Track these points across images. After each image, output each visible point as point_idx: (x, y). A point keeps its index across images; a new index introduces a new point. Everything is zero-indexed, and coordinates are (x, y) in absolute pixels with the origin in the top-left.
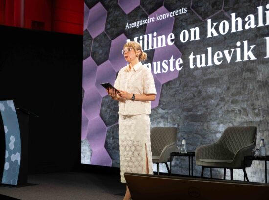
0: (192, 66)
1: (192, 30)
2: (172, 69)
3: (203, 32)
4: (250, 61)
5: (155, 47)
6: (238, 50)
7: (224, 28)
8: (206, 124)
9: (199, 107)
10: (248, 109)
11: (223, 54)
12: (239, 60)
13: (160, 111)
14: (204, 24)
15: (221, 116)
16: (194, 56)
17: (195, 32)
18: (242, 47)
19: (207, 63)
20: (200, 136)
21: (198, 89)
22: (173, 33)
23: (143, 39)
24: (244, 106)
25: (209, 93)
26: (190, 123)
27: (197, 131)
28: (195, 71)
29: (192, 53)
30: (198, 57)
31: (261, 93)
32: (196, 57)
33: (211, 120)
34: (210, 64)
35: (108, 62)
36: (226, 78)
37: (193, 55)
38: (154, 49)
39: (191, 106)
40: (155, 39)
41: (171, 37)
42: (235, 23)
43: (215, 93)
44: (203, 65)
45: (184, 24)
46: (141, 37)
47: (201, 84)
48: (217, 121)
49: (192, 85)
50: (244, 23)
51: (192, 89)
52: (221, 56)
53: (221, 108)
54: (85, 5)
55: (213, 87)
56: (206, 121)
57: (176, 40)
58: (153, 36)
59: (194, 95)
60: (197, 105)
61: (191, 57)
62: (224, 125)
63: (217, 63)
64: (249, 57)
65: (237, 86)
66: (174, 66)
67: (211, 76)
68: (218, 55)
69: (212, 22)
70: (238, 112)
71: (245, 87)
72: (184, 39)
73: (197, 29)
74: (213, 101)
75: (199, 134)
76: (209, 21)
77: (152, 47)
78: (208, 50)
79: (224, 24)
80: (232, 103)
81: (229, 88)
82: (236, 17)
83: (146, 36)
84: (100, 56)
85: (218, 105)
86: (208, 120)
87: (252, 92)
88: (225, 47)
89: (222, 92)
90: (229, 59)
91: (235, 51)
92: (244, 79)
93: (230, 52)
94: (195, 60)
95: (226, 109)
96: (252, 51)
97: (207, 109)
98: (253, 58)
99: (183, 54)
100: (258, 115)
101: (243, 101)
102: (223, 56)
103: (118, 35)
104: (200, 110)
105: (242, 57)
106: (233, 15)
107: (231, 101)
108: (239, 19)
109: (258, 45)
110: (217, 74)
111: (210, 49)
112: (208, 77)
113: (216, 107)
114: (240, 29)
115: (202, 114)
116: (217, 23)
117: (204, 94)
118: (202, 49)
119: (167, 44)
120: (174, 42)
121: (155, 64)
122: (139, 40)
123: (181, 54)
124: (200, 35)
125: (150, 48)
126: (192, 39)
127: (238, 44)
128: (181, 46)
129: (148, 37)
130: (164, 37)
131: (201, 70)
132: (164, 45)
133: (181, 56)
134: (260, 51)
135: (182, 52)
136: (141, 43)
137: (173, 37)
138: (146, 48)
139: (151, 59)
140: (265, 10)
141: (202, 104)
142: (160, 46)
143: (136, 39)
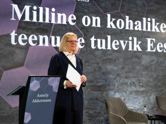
0: (93, 47)
1: (94, 18)
3: (104, 22)
4: (138, 51)
5: (53, 21)
6: (130, 43)
7: (120, 24)
8: (105, 93)
9: (100, 79)
10: (136, 82)
11: (120, 43)
12: (130, 49)
14: (104, 16)
15: (117, 87)
16: (95, 39)
17: (96, 20)
18: (133, 41)
19: (106, 46)
20: (99, 102)
21: (98, 65)
22: (74, 14)
23: (38, 11)
24: (134, 80)
25: (108, 70)
26: (91, 92)
27: (97, 98)
28: (96, 51)
29: (94, 36)
30: (99, 41)
31: (144, 73)
32: (97, 40)
33: (109, 89)
34: (109, 48)
36: (121, 60)
37: (95, 38)
38: (52, 24)
39: (92, 79)
40: (53, 15)
41: (73, 17)
42: (128, 23)
43: (113, 70)
44: (104, 47)
45: (86, 11)
46: (35, 8)
47: (101, 62)
48: (114, 90)
49: (94, 61)
50: (134, 26)
51: (93, 65)
52: (118, 44)
53: (117, 81)
55: (111, 65)
56: (105, 91)
57: (78, 20)
58: (50, 11)
59: (95, 70)
60: (98, 78)
61: (93, 39)
62: (119, 93)
64: (137, 49)
65: (129, 67)
67: (110, 57)
68: (116, 42)
69: (112, 17)
70: (129, 85)
71: (134, 69)
72: (86, 23)
73: (98, 19)
74: (111, 76)
75: (99, 100)
76: (109, 16)
77: (50, 21)
78: (107, 37)
79: (120, 22)
80: (126, 78)
81: (123, 68)
82: (129, 19)
83: (41, 9)
85: (115, 79)
86: (107, 89)
87: (139, 72)
88: (121, 38)
89: (118, 70)
90: (124, 47)
91: (128, 43)
92: (134, 63)
93: (124, 43)
94: (96, 42)
95: (121, 82)
96: (139, 45)
97: (106, 82)
98: (140, 50)
99: (85, 35)
100: (142, 86)
101: (133, 77)
102: (119, 44)
104: (100, 82)
105: (133, 48)
106: (127, 17)
107: (124, 76)
108: (131, 21)
109: (142, 42)
110: (115, 56)
111: (109, 37)
112: (107, 57)
113: (113, 80)
114: (132, 28)
115: (102, 86)
116: (115, 19)
117: (104, 70)
118: (103, 35)
119: (67, 22)
120: (75, 22)
121: (53, 38)
122: (31, 10)
123: (83, 35)
124: (101, 24)
125: (47, 21)
126: (94, 25)
127: (130, 38)
128: (83, 28)
129: (44, 10)
130: (64, 15)
131: (101, 51)
132: (64, 22)
133: (83, 36)
134: (144, 46)
135: (84, 34)
136: (35, 13)
137: (75, 18)
138: (41, 20)
139: (48, 32)
140: (147, 21)
141: (102, 77)
142: (59, 22)
143: (27, 8)
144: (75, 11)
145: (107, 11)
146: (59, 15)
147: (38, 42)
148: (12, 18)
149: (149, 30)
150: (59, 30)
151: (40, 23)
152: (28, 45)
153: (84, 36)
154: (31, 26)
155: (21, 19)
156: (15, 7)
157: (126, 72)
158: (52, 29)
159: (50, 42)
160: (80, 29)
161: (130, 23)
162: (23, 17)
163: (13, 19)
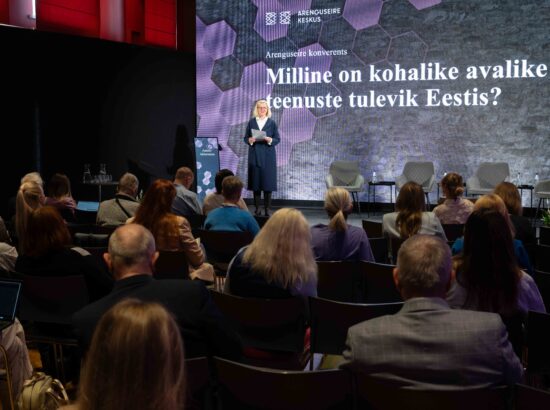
0: (352, 105)
1: (353, 73)
2: (328, 105)
3: (366, 75)
4: (412, 106)
5: (307, 81)
6: (402, 97)
7: (388, 75)
8: (367, 157)
9: (360, 142)
10: (409, 146)
11: (387, 98)
12: (401, 104)
13: (314, 143)
14: (366, 68)
15: (383, 151)
16: (355, 97)
17: (356, 74)
18: (405, 94)
19: (369, 103)
21: (359, 126)
22: (330, 71)
23: (291, 72)
24: (406, 143)
25: (371, 131)
26: (350, 156)
28: (356, 110)
29: (353, 93)
30: (359, 98)
31: (421, 134)
32: (357, 97)
33: (372, 153)
34: (372, 105)
36: (389, 119)
37: (354, 95)
38: (306, 84)
39: (351, 141)
40: (307, 74)
41: (328, 74)
42: (399, 73)
43: (378, 131)
44: (365, 105)
45: (343, 65)
46: (288, 69)
47: (362, 122)
48: (379, 155)
49: (353, 122)
50: (407, 75)
51: (352, 125)
52: (384, 99)
53: (383, 144)
54: (197, 18)
55: (375, 125)
56: (367, 155)
57: (335, 77)
58: (304, 71)
59: (354, 131)
60: (358, 140)
61: (352, 97)
62: (386, 158)
63: (380, 105)
64: (412, 104)
65: (400, 126)
66: (331, 103)
67: (373, 116)
68: (381, 98)
69: (376, 68)
70: (400, 148)
71: (407, 129)
72: (344, 79)
73: (359, 72)
74: (375, 138)
76: (372, 67)
77: (304, 81)
78: (370, 92)
79: (388, 72)
80: (395, 140)
81: (391, 128)
82: (400, 68)
83: (295, 70)
85: (380, 141)
86: (370, 153)
87: (413, 133)
88: (389, 92)
89: (384, 131)
90: (392, 103)
91: (398, 98)
92: (407, 121)
93: (393, 98)
94: (356, 100)
95: (388, 145)
96: (414, 99)
97: (368, 144)
98: (415, 104)
99: (343, 92)
100: (419, 151)
101: (404, 139)
103: (255, 61)
104: (361, 145)
105: (405, 103)
106: (397, 66)
107: (393, 138)
108: (403, 71)
109: (420, 95)
110: (380, 115)
111: (372, 93)
112: (370, 116)
113: (378, 142)
114: (404, 78)
115: (363, 149)
116: (380, 70)
117: (365, 131)
118: (364, 91)
119: (322, 80)
120: (331, 80)
121: (307, 99)
122: (285, 72)
123: (340, 92)
124: (362, 78)
125: (301, 81)
126: (353, 80)
127: (402, 91)
128: (340, 85)
129: (298, 71)
130: (319, 73)
131: (363, 110)
132: (319, 81)
133: (340, 94)
134: (422, 100)
136: (288, 75)
137: (330, 75)
138: (295, 81)
139: (302, 93)
140: (427, 67)
141: (364, 139)
142: (313, 81)
143: (281, 71)
144: (331, 67)
145: (369, 61)
146: (313, 74)
147: (291, 104)
149: (430, 78)
151: (294, 85)
152: (282, 108)
154: (285, 88)
155: (275, 83)
156: (270, 71)
157: (396, 133)
158: (306, 89)
159: (304, 103)
160: (337, 87)
161: (401, 73)
162: (278, 80)
163: (268, 83)
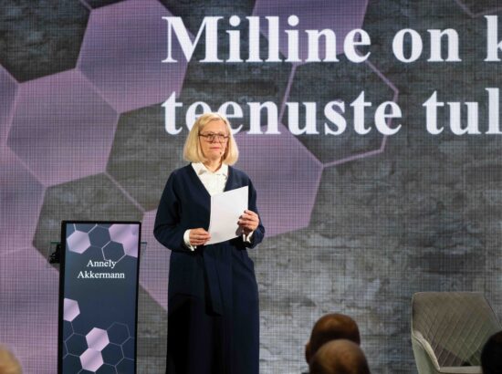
0: (432, 127)
1: (436, 35)
3: (474, 44)
5: (293, 57)
8: (478, 281)
9: (459, 236)
14: (474, 24)
16: (442, 104)
17: (444, 41)
19: (483, 125)
21: (453, 189)
22: (364, 28)
23: (244, 29)
25: (492, 204)
26: (428, 276)
28: (445, 143)
29: (435, 94)
30: (455, 108)
32: (447, 107)
33: (496, 269)
34: (494, 130)
35: (75, 74)
37: (439, 99)
38: (290, 64)
39: (432, 233)
40: (293, 36)
41: (358, 38)
44: (473, 129)
45: (405, 12)
46: (235, 21)
47: (463, 178)
49: (436, 176)
51: (434, 188)
56: (479, 273)
57: (380, 45)
58: (284, 26)
59: (440, 203)
60: (452, 231)
61: (432, 105)
66: (369, 122)
67: (497, 160)
72: (407, 52)
73: (453, 35)
76: (492, 21)
77: (283, 55)
78: (487, 93)
83: (254, 21)
84: (34, 51)
86: (487, 270)
94: (443, 115)
97: (483, 243)
99: (403, 91)
104: (461, 244)
112: (488, 161)
115: (467, 256)
117: (475, 205)
118: (469, 89)
119: (341, 56)
120: (369, 53)
121: (293, 108)
122: (223, 29)
123: (397, 92)
124: (461, 52)
125: (273, 57)
126: (436, 56)
128: (396, 69)
129: (264, 25)
130: (330, 34)
131: (465, 143)
132: (331, 57)
133: (396, 96)
135: (399, 87)
136: (234, 36)
137: (366, 40)
138: (254, 57)
139: (276, 90)
141: (469, 227)
142: (313, 56)
143: (210, 23)
144: (367, 18)
145: (482, 6)
146: (313, 35)
147: (244, 123)
148: (166, 57)
150: (312, 83)
151: (253, 66)
153: (399, 94)
154: (223, 76)
155: (192, 60)
156: (176, 23)
158: (291, 81)
159: (284, 121)
160: (386, 74)
162: (200, 51)
163: (169, 59)
